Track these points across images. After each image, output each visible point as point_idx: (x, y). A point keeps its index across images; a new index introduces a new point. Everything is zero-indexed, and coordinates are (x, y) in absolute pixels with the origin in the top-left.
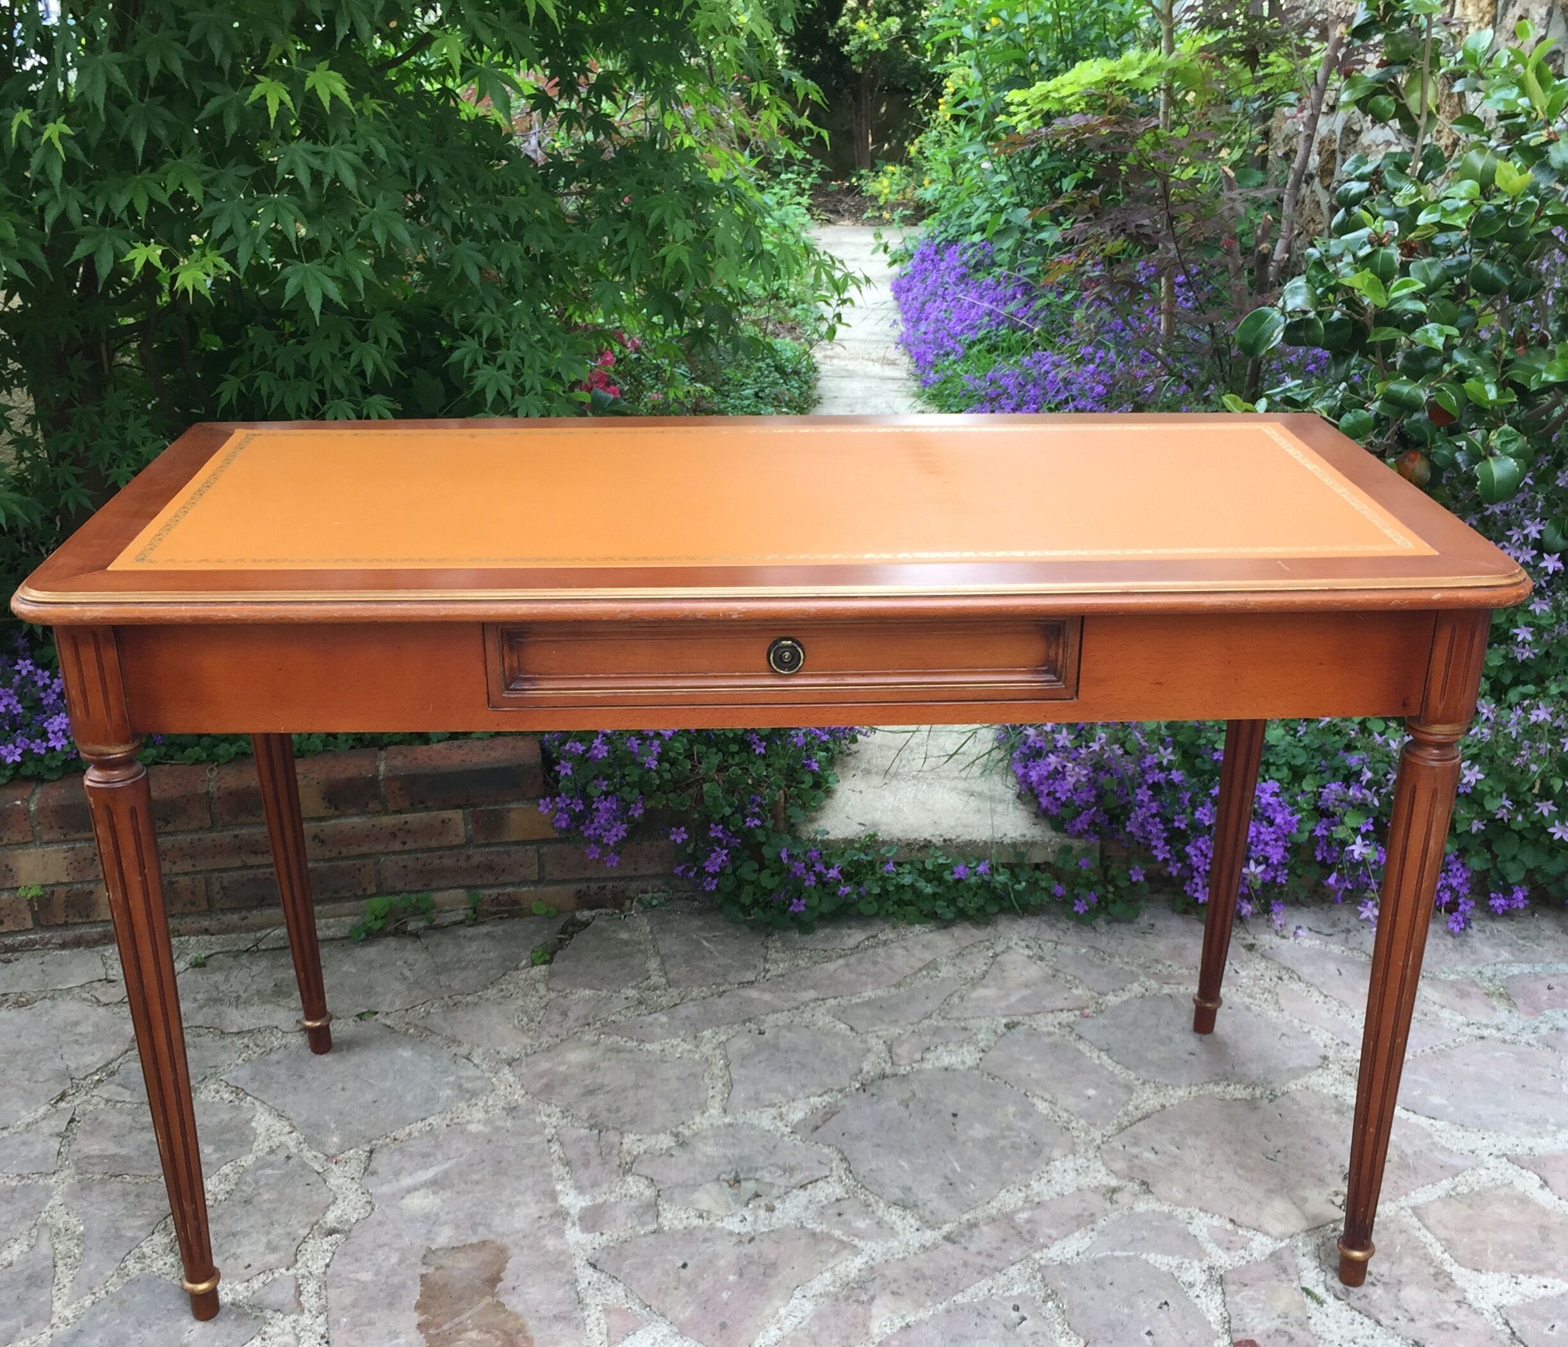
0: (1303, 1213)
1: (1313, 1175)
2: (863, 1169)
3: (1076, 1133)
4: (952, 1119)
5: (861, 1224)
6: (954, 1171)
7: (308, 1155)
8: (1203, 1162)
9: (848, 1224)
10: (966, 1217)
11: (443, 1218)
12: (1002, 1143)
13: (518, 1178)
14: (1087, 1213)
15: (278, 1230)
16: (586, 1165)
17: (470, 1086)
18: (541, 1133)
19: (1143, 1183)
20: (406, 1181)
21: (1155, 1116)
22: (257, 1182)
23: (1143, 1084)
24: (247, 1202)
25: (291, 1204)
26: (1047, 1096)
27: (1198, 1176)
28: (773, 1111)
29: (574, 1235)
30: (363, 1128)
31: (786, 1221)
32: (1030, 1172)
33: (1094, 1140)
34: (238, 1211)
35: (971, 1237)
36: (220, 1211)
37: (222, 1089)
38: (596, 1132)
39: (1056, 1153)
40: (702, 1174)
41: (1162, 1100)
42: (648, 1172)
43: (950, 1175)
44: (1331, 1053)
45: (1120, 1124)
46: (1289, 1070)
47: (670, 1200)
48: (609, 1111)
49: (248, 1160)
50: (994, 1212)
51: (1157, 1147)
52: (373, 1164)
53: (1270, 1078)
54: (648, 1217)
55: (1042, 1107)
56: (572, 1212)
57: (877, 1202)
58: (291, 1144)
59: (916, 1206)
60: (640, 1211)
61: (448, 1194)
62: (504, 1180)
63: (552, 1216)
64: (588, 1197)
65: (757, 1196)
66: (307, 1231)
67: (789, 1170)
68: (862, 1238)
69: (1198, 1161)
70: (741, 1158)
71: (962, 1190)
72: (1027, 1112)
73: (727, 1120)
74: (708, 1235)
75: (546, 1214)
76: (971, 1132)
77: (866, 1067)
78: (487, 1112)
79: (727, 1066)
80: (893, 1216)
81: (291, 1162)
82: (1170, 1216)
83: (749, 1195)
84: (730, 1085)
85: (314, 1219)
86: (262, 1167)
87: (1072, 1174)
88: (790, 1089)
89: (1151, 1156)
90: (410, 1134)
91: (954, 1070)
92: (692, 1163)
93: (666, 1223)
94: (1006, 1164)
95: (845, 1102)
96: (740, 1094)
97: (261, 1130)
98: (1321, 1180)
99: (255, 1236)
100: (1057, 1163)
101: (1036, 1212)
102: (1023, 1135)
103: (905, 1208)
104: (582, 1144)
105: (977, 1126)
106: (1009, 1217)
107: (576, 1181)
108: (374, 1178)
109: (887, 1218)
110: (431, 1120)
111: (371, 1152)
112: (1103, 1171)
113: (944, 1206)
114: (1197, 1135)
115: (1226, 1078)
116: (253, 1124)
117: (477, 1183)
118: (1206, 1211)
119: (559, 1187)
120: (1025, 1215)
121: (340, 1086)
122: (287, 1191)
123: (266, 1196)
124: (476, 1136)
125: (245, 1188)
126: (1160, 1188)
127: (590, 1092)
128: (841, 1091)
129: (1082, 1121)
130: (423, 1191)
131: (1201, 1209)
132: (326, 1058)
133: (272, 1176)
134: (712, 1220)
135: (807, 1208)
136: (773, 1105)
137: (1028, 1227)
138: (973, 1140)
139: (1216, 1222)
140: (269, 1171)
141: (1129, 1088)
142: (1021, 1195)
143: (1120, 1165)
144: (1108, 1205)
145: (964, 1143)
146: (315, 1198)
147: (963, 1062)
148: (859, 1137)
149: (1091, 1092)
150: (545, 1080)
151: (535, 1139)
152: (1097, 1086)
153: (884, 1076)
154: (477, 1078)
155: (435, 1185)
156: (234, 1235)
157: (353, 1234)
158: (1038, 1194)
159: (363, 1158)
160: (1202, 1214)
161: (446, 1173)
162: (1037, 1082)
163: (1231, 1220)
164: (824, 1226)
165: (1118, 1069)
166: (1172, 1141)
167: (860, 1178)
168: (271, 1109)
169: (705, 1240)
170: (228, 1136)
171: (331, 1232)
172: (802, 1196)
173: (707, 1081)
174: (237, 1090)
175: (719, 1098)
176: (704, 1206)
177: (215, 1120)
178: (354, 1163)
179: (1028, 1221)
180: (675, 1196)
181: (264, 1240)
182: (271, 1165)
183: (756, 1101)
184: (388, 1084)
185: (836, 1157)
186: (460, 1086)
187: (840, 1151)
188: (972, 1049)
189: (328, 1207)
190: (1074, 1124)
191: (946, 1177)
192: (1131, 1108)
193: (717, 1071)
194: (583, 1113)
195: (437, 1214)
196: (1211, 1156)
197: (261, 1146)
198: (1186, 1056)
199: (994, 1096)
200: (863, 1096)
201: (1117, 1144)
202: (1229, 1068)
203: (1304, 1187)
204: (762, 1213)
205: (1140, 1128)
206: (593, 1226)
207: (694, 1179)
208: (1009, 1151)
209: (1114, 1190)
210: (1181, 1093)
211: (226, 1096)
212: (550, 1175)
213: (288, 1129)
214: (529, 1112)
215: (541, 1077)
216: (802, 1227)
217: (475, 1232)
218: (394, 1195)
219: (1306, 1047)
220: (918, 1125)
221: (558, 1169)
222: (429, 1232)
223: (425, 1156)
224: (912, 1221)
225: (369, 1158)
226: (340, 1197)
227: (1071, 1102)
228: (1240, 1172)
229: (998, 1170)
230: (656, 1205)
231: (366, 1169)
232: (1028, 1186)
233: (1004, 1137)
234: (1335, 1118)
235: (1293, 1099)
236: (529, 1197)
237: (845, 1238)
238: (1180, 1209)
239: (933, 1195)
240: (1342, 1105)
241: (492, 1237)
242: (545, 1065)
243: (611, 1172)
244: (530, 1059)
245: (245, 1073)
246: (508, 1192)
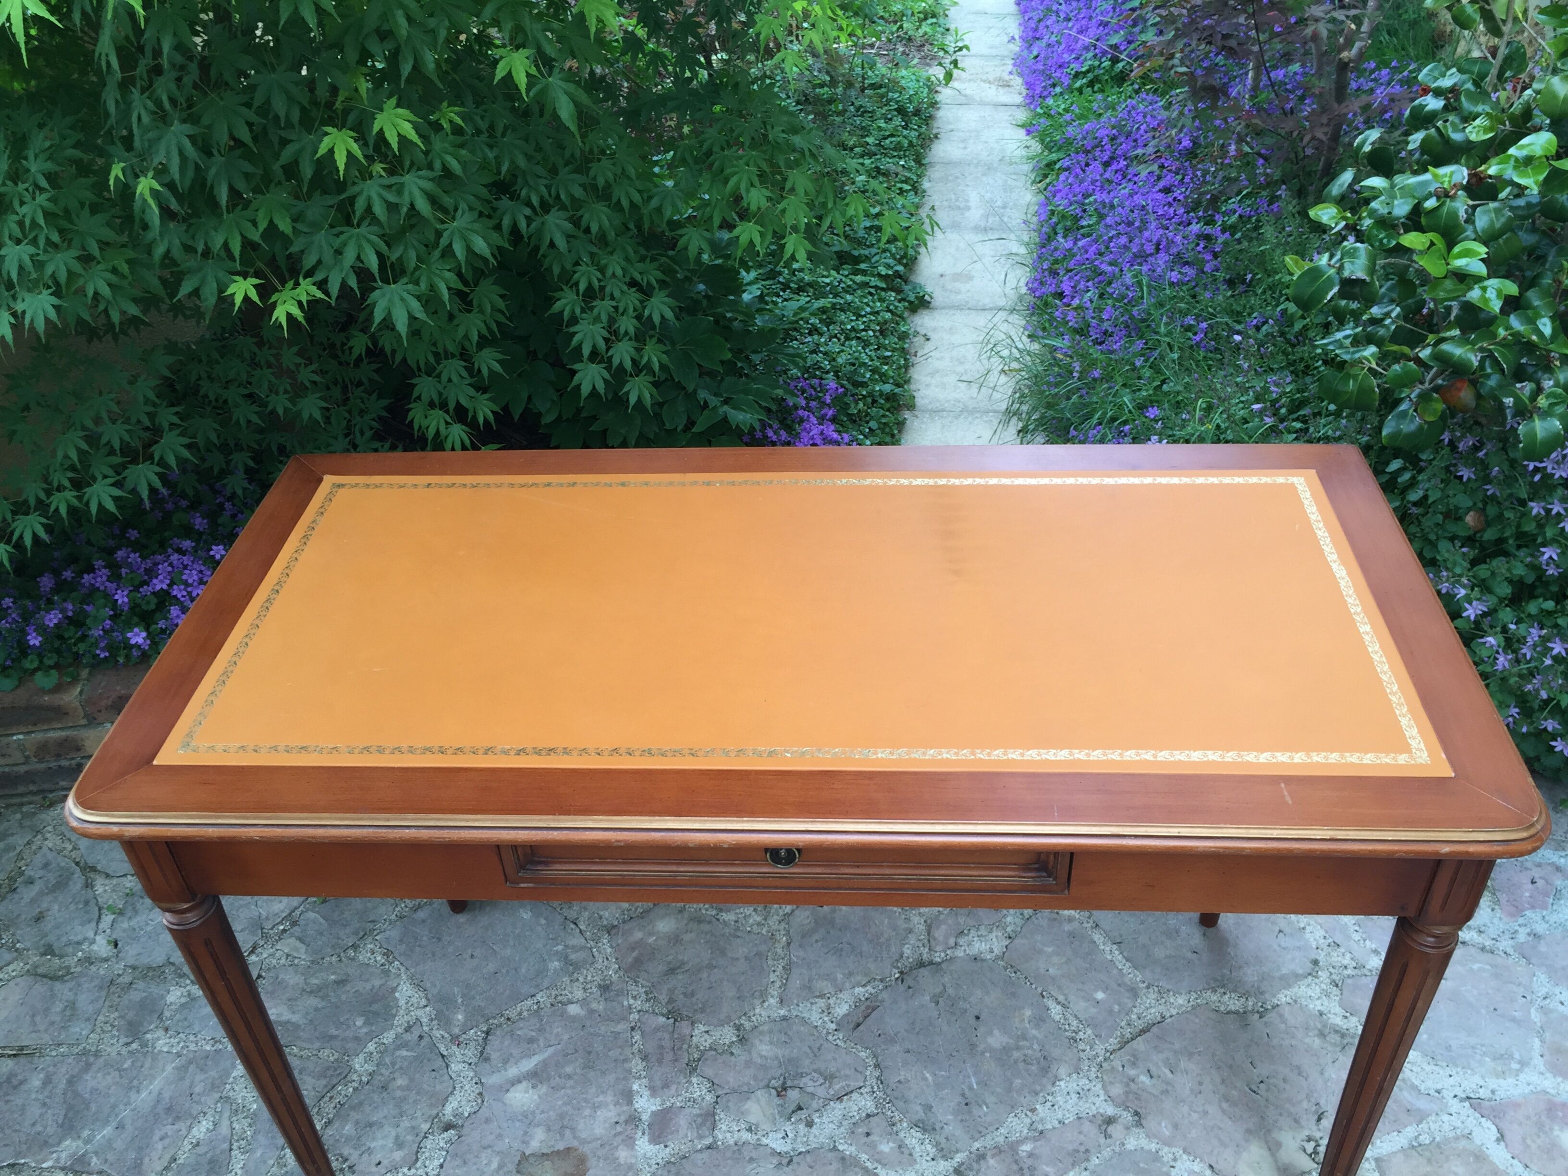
0: (1276, 1161)
1: (1290, 1114)
2: (892, 1079)
3: (1082, 1046)
4: (973, 1021)
5: (886, 1147)
6: (971, 1088)
7: (437, 1033)
8: (1192, 1090)
9: (873, 1146)
10: (977, 1145)
11: (539, 1117)
12: (1016, 1054)
13: (603, 1073)
14: (1082, 1149)
15: (406, 1123)
16: (660, 1061)
17: (573, 957)
18: (624, 1019)
19: (1137, 1113)
20: (513, 1071)
21: (1155, 1029)
22: (393, 1064)
23: (1148, 987)
24: (384, 1088)
25: (417, 1093)
26: (1061, 998)
27: (1186, 1109)
28: (822, 1003)
29: (643, 1145)
30: (483, 1004)
31: (822, 1139)
32: (1037, 1094)
33: (1097, 1056)
34: (376, 1097)
35: (979, 1171)
36: (363, 1097)
37: (377, 949)
38: (672, 1021)
39: (1063, 1071)
40: (755, 1078)
41: (1162, 1008)
42: (710, 1072)
43: (967, 1091)
44: (1321, 957)
45: (1123, 1036)
46: (1282, 978)
47: (726, 1109)
48: (685, 994)
49: (388, 1037)
50: (1001, 1140)
51: (1153, 1070)
52: (488, 1048)
53: (1263, 988)
54: (705, 1131)
55: (1056, 1011)
56: (645, 1117)
57: (901, 1121)
58: (425, 1020)
59: (934, 1129)
60: (699, 1120)
61: (543, 1089)
62: (591, 1074)
63: (626, 1122)
64: (658, 1101)
65: (800, 1108)
66: (428, 1125)
67: (829, 1078)
68: (884, 1165)
69: (1187, 1091)
70: (790, 1060)
71: (976, 1111)
72: (1041, 1018)
73: (782, 1012)
74: (754, 1154)
75: (622, 1118)
76: (990, 1040)
77: (907, 951)
78: (585, 989)
79: (789, 944)
80: (913, 1138)
81: (423, 1043)
82: (1156, 1157)
83: (792, 1108)
84: (788, 969)
85: (434, 1112)
86: (398, 1048)
87: (1074, 1096)
88: (840, 976)
89: (1144, 1078)
90: (520, 1014)
91: (983, 960)
92: (749, 1063)
93: (720, 1137)
94: (1018, 1082)
95: (885, 995)
96: (796, 982)
97: (402, 1002)
98: (1296, 1121)
99: (387, 1129)
100: (1062, 1083)
101: (1038, 1143)
102: (1036, 1046)
103: (925, 1131)
104: (659, 1034)
105: (996, 1032)
106: (1013, 1147)
107: (651, 1080)
108: (487, 1066)
109: (907, 1142)
110: (538, 997)
111: (487, 1033)
112: (1102, 1098)
113: (959, 1132)
114: (1190, 1055)
115: (1221, 984)
116: (397, 995)
117: (569, 1077)
118: (1189, 1154)
119: (635, 1087)
120: (1027, 1147)
121: (469, 952)
122: (418, 1076)
123: (399, 1082)
124: (574, 1019)
125: (383, 1071)
126: (1150, 1122)
127: (672, 971)
128: (881, 981)
129: (1089, 1031)
130: (524, 1084)
131: (1185, 1151)
132: (462, 918)
133: (405, 1058)
134: (760, 1133)
135: (840, 1125)
136: (822, 996)
137: (1029, 1162)
138: (991, 1050)
139: (1197, 1167)
140: (404, 1053)
141: (1134, 992)
142: (1028, 1121)
143: (1117, 1090)
144: (1102, 1140)
145: (983, 1053)
146: (438, 1087)
147: (991, 951)
148: (892, 1041)
149: (1100, 995)
150: (635, 954)
151: (622, 1027)
152: (1105, 989)
153: (921, 964)
154: (583, 948)
155: (535, 1077)
156: (371, 1125)
157: (465, 1131)
158: (1041, 1120)
159: (480, 1039)
160: (1185, 1157)
161: (545, 1064)
162: (1053, 979)
163: (1211, 1166)
164: (853, 1148)
165: (1127, 968)
166: (1167, 1062)
167: (889, 1091)
168: (411, 978)
169: (751, 1160)
170: (375, 1007)
171: (448, 1127)
172: (837, 1110)
173: (770, 962)
174: (387, 954)
175: (778, 984)
176: (752, 1119)
177: (368, 986)
178: (473, 1044)
179: (1031, 1155)
180: (730, 1104)
181: (394, 1134)
182: (405, 1045)
183: (810, 992)
184: (508, 952)
185: (871, 1062)
186: (566, 957)
187: (875, 1056)
188: (1000, 934)
189: (446, 1099)
190: (1081, 1035)
191: (963, 1095)
192: (1134, 1017)
193: (779, 951)
194: (663, 998)
195: (533, 1112)
196: (1200, 1084)
197: (401, 1021)
198: (1189, 955)
199: (1013, 994)
200: (902, 988)
201: (1117, 1064)
202: (1226, 972)
203: (1281, 1129)
204: (802, 1127)
205: (1139, 1044)
206: (659, 1137)
207: (748, 1084)
208: (1021, 1065)
209: (1110, 1121)
210: (1181, 1001)
211: (379, 958)
212: (629, 1071)
213: (424, 1002)
214: (620, 993)
215: (633, 949)
216: (835, 1148)
217: (562, 1135)
218: (501, 1087)
219: (1299, 948)
220: (945, 1028)
221: (637, 1065)
222: (526, 1133)
223: (531, 1041)
224: (929, 1147)
225: (485, 1039)
226: (458, 1086)
227: (1079, 1006)
228: (1225, 1105)
229: (1009, 1090)
230: (714, 1114)
231: (482, 1053)
232: (1033, 1110)
233: (1018, 1048)
234: (1317, 1041)
235: (1281, 1016)
236: (609, 1098)
237: (868, 1164)
238: (1166, 1149)
239: (950, 1117)
240: (1325, 1026)
241: (575, 1144)
242: (638, 935)
243: (680, 1071)
244: (626, 927)
245: (394, 933)
246: (593, 1090)
